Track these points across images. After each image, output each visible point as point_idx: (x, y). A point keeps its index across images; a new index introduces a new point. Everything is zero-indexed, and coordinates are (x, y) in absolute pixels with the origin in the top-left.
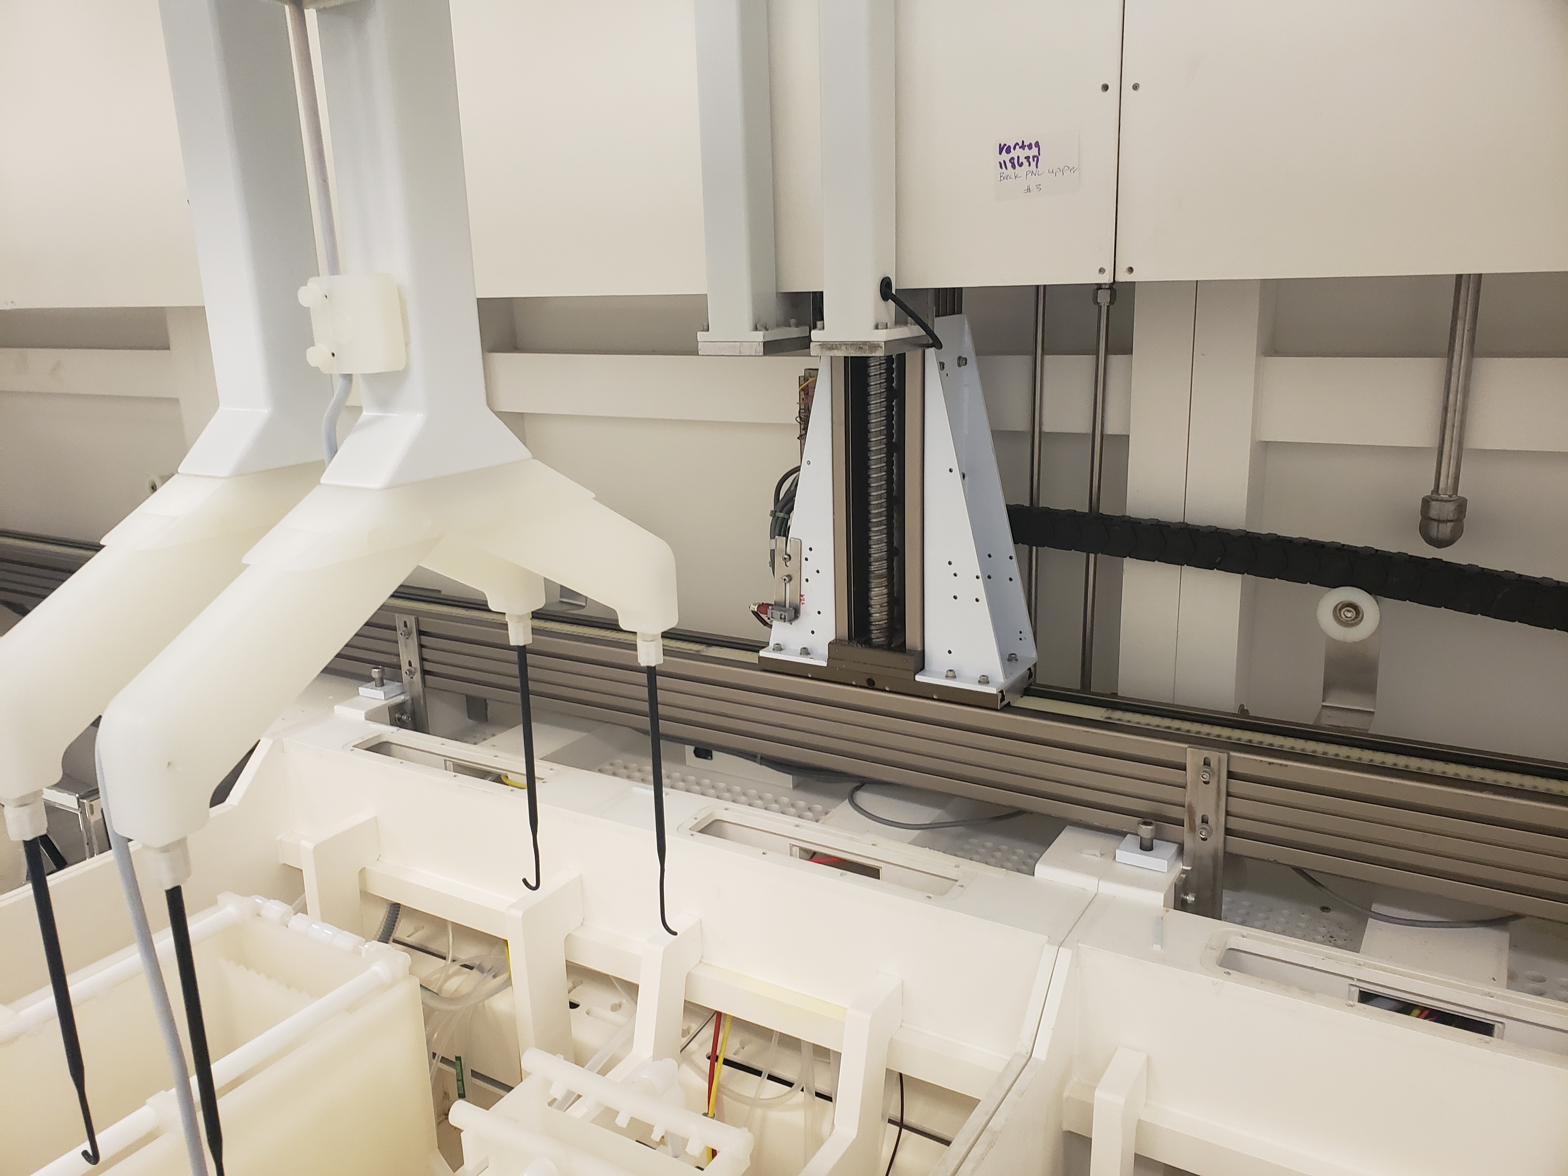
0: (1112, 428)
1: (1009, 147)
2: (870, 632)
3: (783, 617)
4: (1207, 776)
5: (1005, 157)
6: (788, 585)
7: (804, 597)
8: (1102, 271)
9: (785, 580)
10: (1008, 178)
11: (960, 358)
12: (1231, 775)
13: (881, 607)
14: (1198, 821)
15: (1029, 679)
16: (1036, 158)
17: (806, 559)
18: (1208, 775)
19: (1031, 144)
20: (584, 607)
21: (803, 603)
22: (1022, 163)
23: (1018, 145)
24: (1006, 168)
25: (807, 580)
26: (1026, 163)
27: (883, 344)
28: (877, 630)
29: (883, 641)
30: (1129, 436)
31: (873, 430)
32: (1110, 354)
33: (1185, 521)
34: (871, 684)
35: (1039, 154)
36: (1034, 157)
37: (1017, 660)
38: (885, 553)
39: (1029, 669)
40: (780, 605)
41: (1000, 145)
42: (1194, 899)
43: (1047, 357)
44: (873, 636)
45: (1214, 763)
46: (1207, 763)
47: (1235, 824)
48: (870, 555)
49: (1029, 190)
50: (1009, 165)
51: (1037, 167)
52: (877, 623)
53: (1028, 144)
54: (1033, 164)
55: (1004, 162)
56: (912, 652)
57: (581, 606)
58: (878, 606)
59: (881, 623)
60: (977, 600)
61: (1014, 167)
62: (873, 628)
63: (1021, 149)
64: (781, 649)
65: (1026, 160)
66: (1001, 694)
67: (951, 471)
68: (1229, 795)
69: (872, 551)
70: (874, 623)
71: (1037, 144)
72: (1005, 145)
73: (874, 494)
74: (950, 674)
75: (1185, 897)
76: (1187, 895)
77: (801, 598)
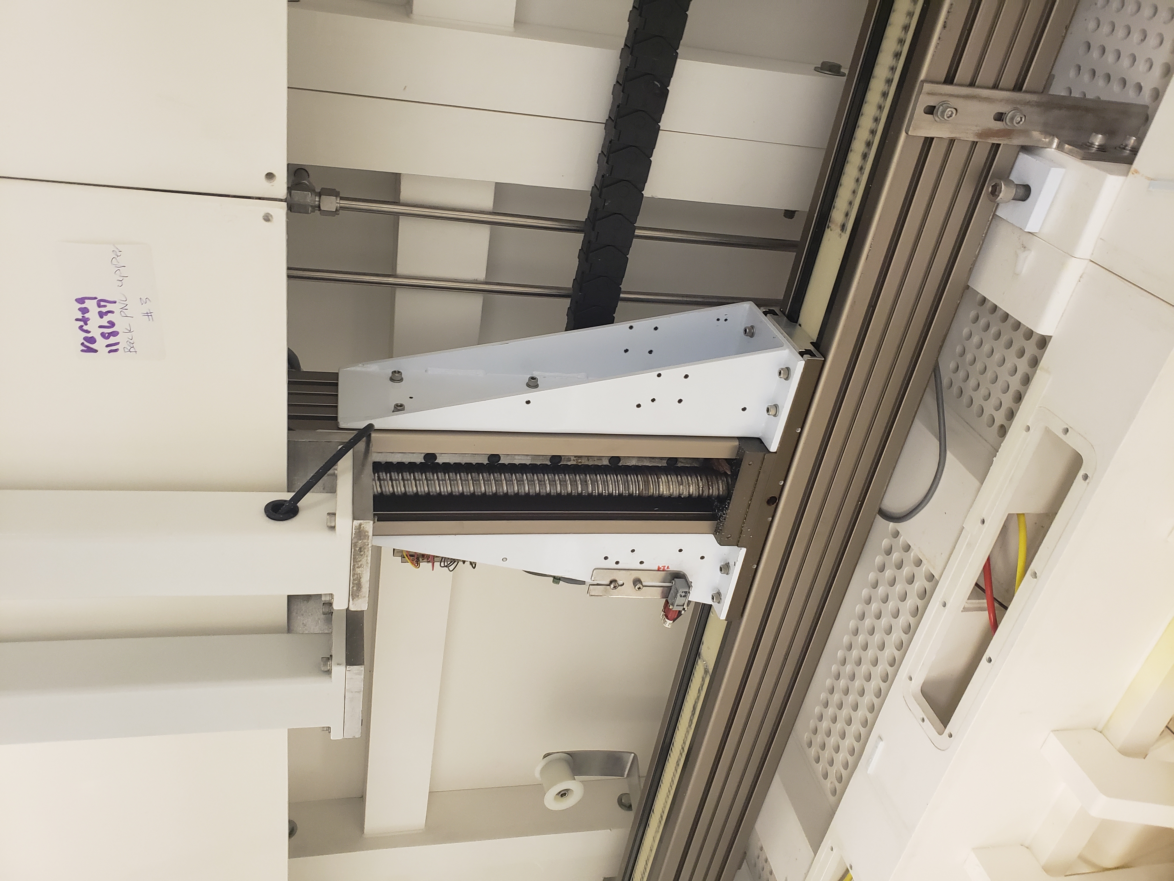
0: (486, 201)
1: (85, 339)
2: (709, 497)
3: (683, 594)
4: (948, 111)
5: (100, 344)
6: (644, 584)
7: (660, 567)
8: (267, 218)
9: (639, 588)
10: (132, 341)
11: (392, 379)
12: (949, 80)
13: (682, 484)
14: (999, 125)
15: (778, 315)
16: (100, 303)
17: (617, 563)
18: (949, 109)
19: (80, 309)
20: (635, 756)
21: (668, 568)
22: (108, 322)
23: (82, 326)
24: (118, 344)
25: (642, 563)
26: (109, 317)
27: (357, 523)
28: (709, 489)
29: (722, 482)
30: (496, 183)
31: (472, 489)
32: (400, 201)
33: (605, 122)
34: (774, 501)
35: (95, 298)
36: (99, 306)
37: (752, 327)
38: (619, 476)
39: (765, 313)
40: (667, 594)
41: (82, 351)
42: (1100, 136)
43: (400, 271)
44: (715, 493)
45: (932, 101)
46: (930, 110)
47: (1009, 78)
48: (620, 495)
49: (148, 314)
50: (112, 340)
51: (115, 302)
52: (701, 489)
53: (80, 313)
54: (110, 306)
55: (107, 346)
56: (740, 451)
57: (634, 756)
58: (681, 486)
59: (701, 484)
60: (686, 376)
61: (115, 334)
62: (706, 493)
63: (88, 322)
64: (719, 594)
65: (105, 317)
66: (805, 356)
67: (528, 402)
68: (972, 84)
69: (616, 492)
70: (701, 492)
71: (81, 301)
72: (82, 344)
73: (548, 489)
74: (772, 412)
75: (1096, 147)
76: (1092, 144)
77: (662, 569)
